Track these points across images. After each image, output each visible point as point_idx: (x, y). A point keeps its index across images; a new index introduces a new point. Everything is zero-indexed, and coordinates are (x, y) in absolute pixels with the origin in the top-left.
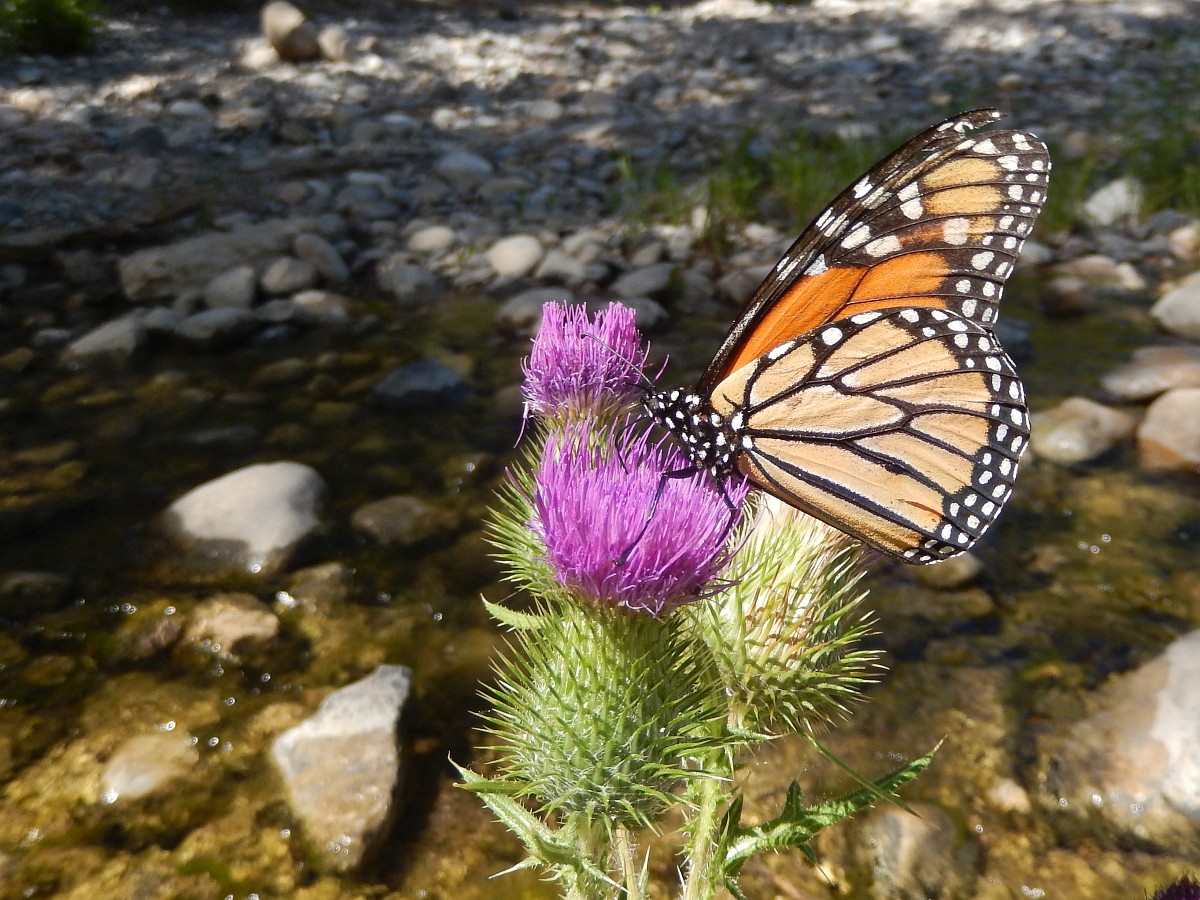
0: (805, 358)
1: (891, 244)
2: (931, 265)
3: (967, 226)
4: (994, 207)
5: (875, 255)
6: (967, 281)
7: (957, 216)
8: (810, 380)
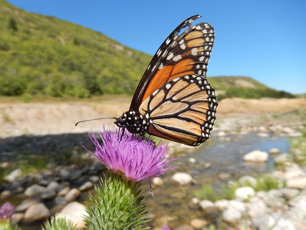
0: (162, 94)
1: (179, 57)
2: (189, 62)
3: (197, 50)
4: (203, 44)
5: (176, 61)
6: (199, 65)
7: (194, 47)
8: (164, 100)
